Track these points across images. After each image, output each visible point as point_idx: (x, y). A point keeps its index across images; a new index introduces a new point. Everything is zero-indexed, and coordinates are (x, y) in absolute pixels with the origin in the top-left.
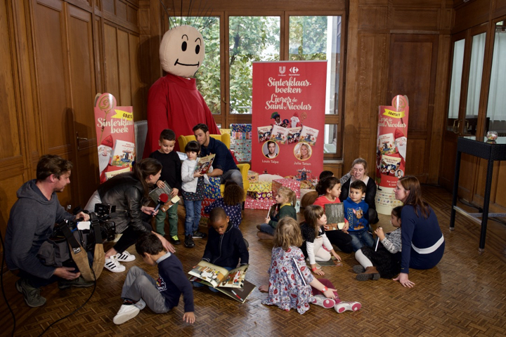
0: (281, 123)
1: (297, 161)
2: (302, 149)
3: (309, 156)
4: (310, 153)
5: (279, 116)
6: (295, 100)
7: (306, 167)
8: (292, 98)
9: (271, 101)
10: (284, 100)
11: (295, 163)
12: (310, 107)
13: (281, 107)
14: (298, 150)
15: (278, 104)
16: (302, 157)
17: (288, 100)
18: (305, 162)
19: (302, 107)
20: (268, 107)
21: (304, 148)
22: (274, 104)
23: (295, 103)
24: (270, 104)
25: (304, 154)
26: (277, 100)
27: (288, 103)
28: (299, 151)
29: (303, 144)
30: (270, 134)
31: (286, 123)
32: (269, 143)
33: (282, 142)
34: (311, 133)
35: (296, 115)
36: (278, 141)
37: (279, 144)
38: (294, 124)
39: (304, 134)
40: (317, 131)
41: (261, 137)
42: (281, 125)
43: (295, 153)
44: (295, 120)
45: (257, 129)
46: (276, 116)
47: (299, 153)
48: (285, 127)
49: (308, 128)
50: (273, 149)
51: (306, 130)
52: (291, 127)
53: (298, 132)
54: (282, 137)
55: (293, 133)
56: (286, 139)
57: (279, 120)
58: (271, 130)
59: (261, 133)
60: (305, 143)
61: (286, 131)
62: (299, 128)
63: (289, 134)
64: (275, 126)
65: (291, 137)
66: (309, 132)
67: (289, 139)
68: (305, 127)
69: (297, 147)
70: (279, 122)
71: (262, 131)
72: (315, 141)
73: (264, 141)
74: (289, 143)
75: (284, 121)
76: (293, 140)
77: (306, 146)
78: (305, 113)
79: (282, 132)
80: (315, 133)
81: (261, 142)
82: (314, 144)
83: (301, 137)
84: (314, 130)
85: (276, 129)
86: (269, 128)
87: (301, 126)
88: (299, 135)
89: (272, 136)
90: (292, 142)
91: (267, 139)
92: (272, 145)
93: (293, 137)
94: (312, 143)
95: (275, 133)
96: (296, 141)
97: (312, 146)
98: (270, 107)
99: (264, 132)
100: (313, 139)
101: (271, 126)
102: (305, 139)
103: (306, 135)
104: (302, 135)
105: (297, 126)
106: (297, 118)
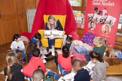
0: (98, 12)
1: (103, 34)
3: (109, 32)
4: (110, 31)
5: (97, 9)
6: (106, 0)
7: (107, 38)
9: (95, 0)
10: (101, 0)
11: (102, 35)
12: (114, 4)
13: (99, 4)
14: (104, 28)
15: (98, 2)
16: (105, 32)
18: (106, 35)
19: (110, 4)
21: (107, 27)
22: (96, 2)
23: (106, 2)
24: (94, 2)
25: (106, 31)
26: (98, 0)
27: (102, 2)
28: (104, 29)
29: (107, 25)
30: (92, 18)
31: (100, 13)
32: (92, 22)
33: (97, 23)
34: (112, 20)
35: (105, 9)
36: (96, 22)
37: (96, 23)
38: (104, 14)
39: (108, 20)
40: (115, 19)
41: (88, 19)
42: (98, 14)
43: (102, 29)
44: (105, 11)
45: (87, 15)
46: (96, 9)
47: (104, 30)
48: (99, 15)
49: (111, 17)
50: (93, 25)
51: (109, 18)
52: (102, 15)
53: (105, 18)
54: (97, 20)
55: (103, 19)
56: (99, 21)
57: (97, 11)
58: (93, 16)
59: (89, 17)
60: (108, 25)
61: (100, 17)
62: (106, 16)
63: (101, 19)
64: (95, 14)
65: (101, 20)
66: (111, 19)
67: (101, 21)
68: (109, 16)
69: (104, 26)
70: (97, 12)
71: (89, 16)
72: (113, 24)
74: (100, 24)
75: (99, 12)
76: (102, 22)
77: (108, 26)
78: (110, 8)
79: (98, 17)
80: (114, 20)
81: (88, 21)
82: (113, 26)
83: (106, 21)
84: (114, 18)
85: (96, 16)
86: (92, 15)
88: (105, 20)
89: (93, 19)
91: (91, 20)
92: (92, 23)
93: (102, 21)
94: (111, 25)
95: (94, 18)
96: (103, 23)
97: (111, 27)
98: (94, 4)
99: (90, 17)
100: (112, 23)
101: (93, 14)
102: (108, 23)
103: (109, 20)
104: (107, 20)
105: (105, 15)
106: (106, 10)
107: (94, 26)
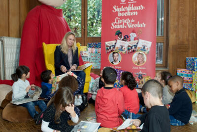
0: (123, 38)
1: (135, 66)
2: (138, 57)
3: (144, 62)
4: (145, 60)
6: (133, 21)
7: (142, 71)
8: (130, 19)
9: (115, 22)
10: (125, 21)
11: (134, 68)
12: (145, 25)
13: (123, 26)
14: (136, 57)
15: (120, 24)
16: (138, 63)
17: (128, 21)
18: (141, 66)
19: (138, 25)
20: (113, 27)
21: (140, 56)
22: (117, 24)
23: (133, 23)
24: (114, 25)
25: (140, 61)
26: (120, 22)
27: (128, 24)
28: (137, 59)
29: (139, 53)
30: (114, 46)
31: (126, 38)
32: (114, 53)
33: (124, 52)
34: (145, 44)
35: (134, 32)
36: (121, 51)
37: (121, 54)
38: (132, 38)
40: (150, 43)
41: (108, 49)
42: (123, 40)
43: (133, 60)
44: (133, 35)
45: (105, 44)
46: (119, 34)
47: (137, 60)
48: (125, 41)
49: (143, 41)
50: (117, 58)
51: (141, 43)
52: (130, 41)
53: (136, 44)
54: (123, 49)
55: (131, 45)
56: (126, 50)
58: (115, 44)
59: (108, 46)
60: (141, 52)
61: (126, 44)
62: (136, 41)
63: (129, 46)
64: (118, 40)
65: (130, 48)
67: (129, 49)
68: (140, 40)
69: (135, 55)
70: (121, 37)
71: (108, 45)
72: (149, 50)
73: (110, 52)
74: (129, 53)
75: (125, 37)
76: (132, 50)
78: (141, 30)
79: (123, 45)
80: (148, 44)
81: (107, 52)
82: (148, 53)
83: (137, 48)
84: (148, 42)
85: (119, 43)
86: (113, 42)
87: (138, 39)
88: (136, 46)
89: (116, 48)
90: (131, 52)
91: (112, 51)
92: (116, 55)
93: (132, 48)
94: (146, 52)
95: (118, 46)
96: (134, 51)
97: (146, 55)
99: (110, 45)
100: (147, 49)
101: (115, 41)
102: (141, 49)
103: (141, 46)
104: (138, 46)
105: (134, 40)
106: (135, 34)
107: (119, 58)
